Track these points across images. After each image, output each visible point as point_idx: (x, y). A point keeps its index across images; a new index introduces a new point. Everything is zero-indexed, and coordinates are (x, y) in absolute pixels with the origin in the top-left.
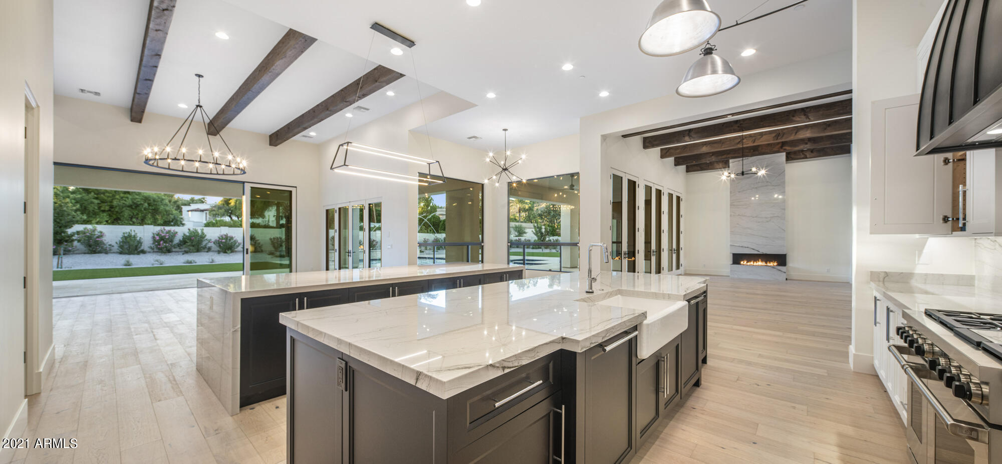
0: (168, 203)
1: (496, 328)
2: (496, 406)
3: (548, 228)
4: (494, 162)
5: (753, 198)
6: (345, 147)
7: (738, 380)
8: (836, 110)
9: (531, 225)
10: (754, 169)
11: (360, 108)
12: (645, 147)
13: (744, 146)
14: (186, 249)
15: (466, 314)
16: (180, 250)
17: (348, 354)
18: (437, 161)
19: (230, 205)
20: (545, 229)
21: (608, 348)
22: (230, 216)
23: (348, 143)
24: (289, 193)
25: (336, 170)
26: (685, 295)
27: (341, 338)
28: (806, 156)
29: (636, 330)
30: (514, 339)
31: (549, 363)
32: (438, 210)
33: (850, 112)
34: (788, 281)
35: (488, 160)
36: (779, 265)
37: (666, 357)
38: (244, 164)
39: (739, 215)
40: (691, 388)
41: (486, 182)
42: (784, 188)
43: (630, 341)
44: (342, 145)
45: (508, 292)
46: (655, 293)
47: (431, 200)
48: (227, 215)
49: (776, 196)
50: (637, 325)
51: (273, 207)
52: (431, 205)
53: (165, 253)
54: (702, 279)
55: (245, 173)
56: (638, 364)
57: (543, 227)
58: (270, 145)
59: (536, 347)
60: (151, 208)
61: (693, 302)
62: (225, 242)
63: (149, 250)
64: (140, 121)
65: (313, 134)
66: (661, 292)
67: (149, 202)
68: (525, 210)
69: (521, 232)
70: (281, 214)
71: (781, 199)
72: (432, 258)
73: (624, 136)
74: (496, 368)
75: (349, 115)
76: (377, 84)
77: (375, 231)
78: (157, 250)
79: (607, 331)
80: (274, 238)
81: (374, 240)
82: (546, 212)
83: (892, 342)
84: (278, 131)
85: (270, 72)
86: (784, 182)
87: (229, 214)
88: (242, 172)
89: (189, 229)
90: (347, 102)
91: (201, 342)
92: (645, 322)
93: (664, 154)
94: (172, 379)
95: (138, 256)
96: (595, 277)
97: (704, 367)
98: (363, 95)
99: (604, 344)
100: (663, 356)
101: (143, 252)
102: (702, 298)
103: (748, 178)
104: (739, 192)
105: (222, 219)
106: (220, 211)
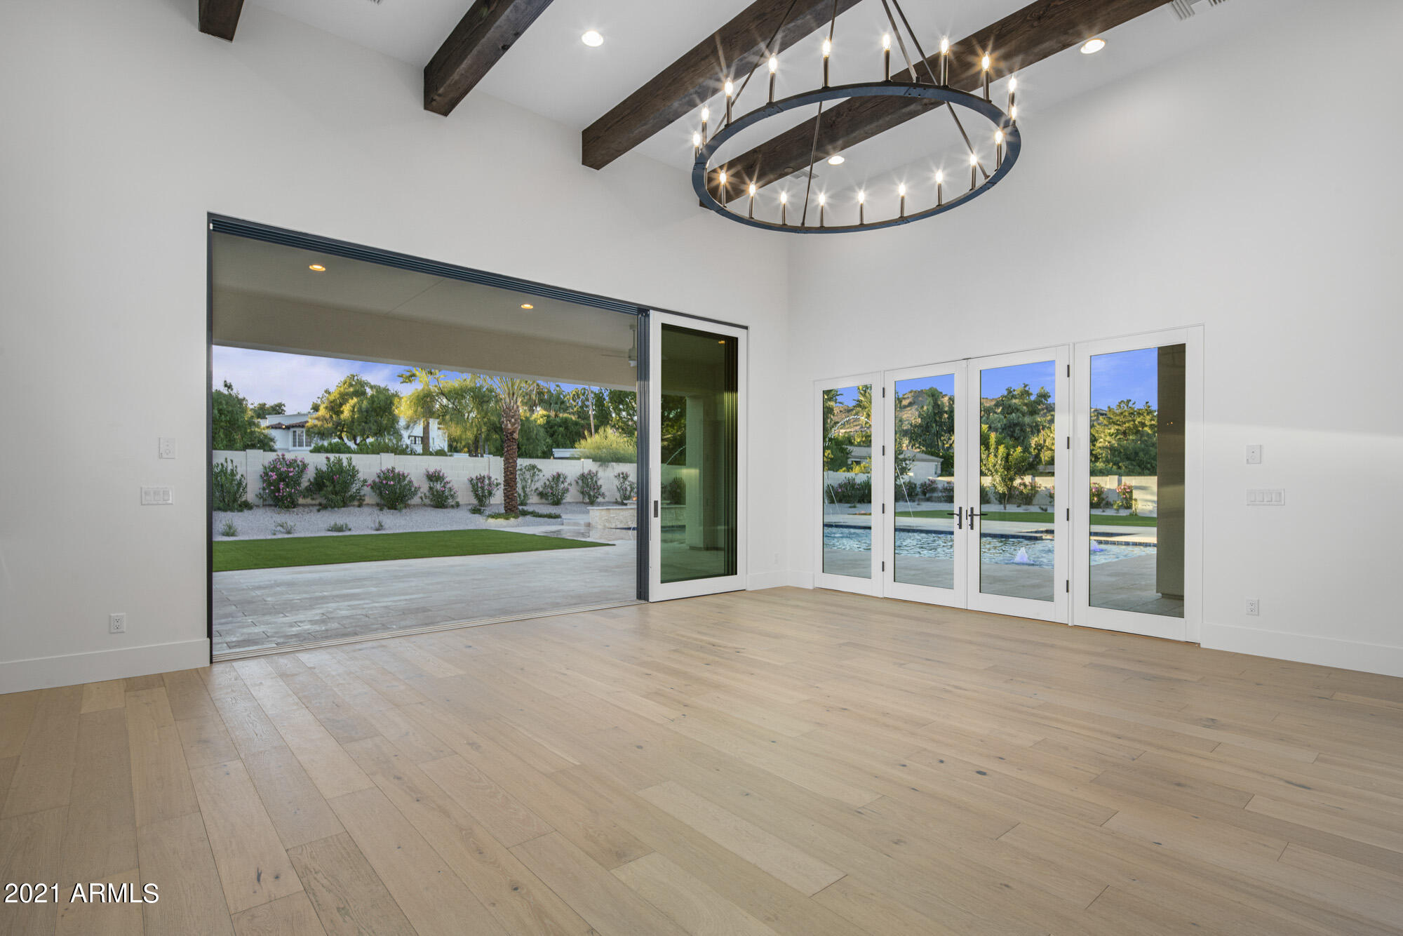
14: (324, 502)
16: (314, 502)
53: (288, 507)
62: (391, 486)
63: (255, 501)
89: (328, 458)
95: (240, 514)
101: (246, 506)
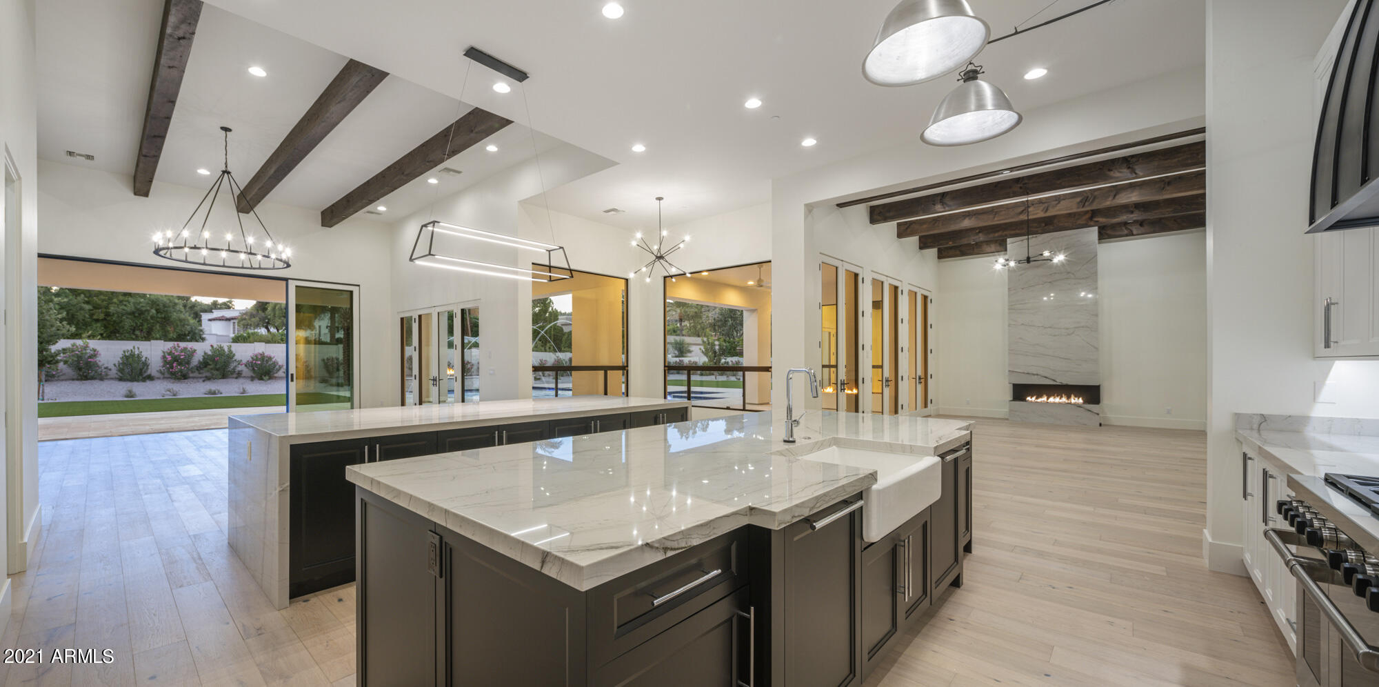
0: (183, 309)
1: (648, 493)
2: (655, 604)
3: (724, 344)
4: (644, 246)
5: (1045, 298)
6: (430, 228)
7: (1020, 578)
8: (1180, 159)
9: (699, 340)
10: (1046, 254)
11: (447, 170)
12: (873, 221)
13: (1030, 217)
14: (208, 374)
15: (603, 472)
16: (200, 375)
17: (444, 524)
18: (561, 248)
19: (267, 313)
20: (719, 345)
21: (819, 525)
22: (267, 328)
23: (434, 223)
24: (349, 293)
25: (418, 262)
26: (936, 448)
27: (433, 502)
28: (1131, 231)
29: (862, 499)
30: (674, 509)
31: (732, 544)
32: (559, 317)
33: (1203, 163)
34: (1102, 427)
35: (634, 243)
36: (1086, 402)
37: (906, 541)
38: (287, 253)
39: (1023, 324)
40: (946, 589)
41: (631, 276)
42: (1096, 281)
43: (852, 514)
44: (425, 226)
45: (666, 440)
46: (890, 444)
47: (549, 303)
48: (263, 326)
49: (1083, 294)
50: (862, 492)
51: (326, 314)
52: (550, 309)
53: (179, 379)
54: (964, 424)
55: (289, 266)
56: (865, 549)
57: (717, 343)
58: (322, 226)
59: (711, 521)
60: (159, 315)
61: (949, 458)
62: (261, 365)
63: (157, 375)
64: (146, 195)
65: (382, 208)
66: (900, 443)
67: (158, 307)
68: (689, 318)
69: (682, 350)
70: (337, 325)
71: (1090, 299)
72: (553, 389)
73: (840, 205)
74: (654, 550)
75: (433, 181)
76: (472, 135)
77: (470, 348)
78: (169, 376)
79: (818, 499)
80: (328, 359)
81: (468, 362)
82: (721, 320)
83: (1271, 525)
84: (333, 205)
85: (323, 122)
86: (1096, 273)
87: (265, 324)
88: (285, 266)
89: (212, 346)
90: (431, 161)
91: (234, 505)
92: (875, 487)
93: (903, 232)
94: (195, 556)
95: (144, 383)
96: (797, 418)
97: (968, 558)
98: (453, 152)
99: (811, 519)
100: (903, 539)
101: (150, 378)
102: (963, 451)
103: (1038, 267)
104: (1023, 289)
105: (256, 330)
106: (253, 319)
